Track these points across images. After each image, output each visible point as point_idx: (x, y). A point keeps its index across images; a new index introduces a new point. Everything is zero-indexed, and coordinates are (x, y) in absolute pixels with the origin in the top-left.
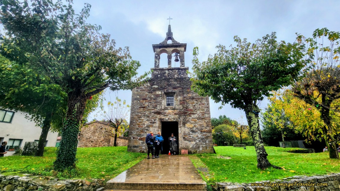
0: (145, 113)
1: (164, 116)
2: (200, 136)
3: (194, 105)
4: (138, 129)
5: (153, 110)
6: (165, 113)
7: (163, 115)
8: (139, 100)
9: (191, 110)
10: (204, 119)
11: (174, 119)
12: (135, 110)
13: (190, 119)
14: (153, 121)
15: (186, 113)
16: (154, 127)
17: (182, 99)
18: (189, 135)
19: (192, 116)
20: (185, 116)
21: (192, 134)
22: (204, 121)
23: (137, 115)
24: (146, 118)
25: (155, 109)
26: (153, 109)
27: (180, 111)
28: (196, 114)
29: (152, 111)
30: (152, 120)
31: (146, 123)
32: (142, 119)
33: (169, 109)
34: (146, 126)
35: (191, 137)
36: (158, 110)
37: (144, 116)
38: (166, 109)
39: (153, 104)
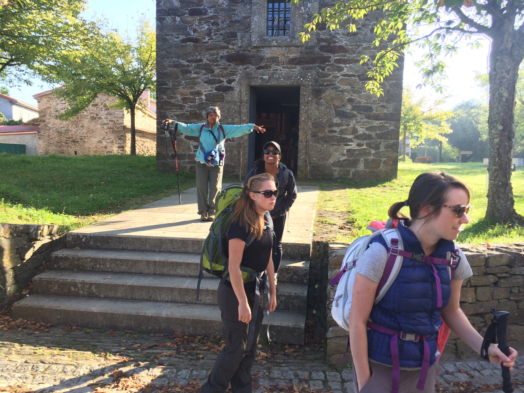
0: (199, 57)
1: (258, 68)
2: (362, 129)
4: (181, 107)
5: (223, 48)
6: (262, 59)
7: (254, 65)
8: (179, 16)
9: (342, 49)
11: (288, 77)
12: (168, 50)
13: (338, 77)
14: (225, 84)
15: (327, 59)
16: (228, 102)
17: (317, 12)
18: (330, 126)
19: (345, 69)
20: (323, 68)
21: (338, 125)
23: (176, 66)
24: (204, 74)
25: (231, 47)
26: (225, 44)
27: (307, 54)
29: (222, 53)
30: (222, 82)
31: (205, 91)
32: (191, 78)
33: (274, 46)
34: (204, 97)
35: (335, 132)
36: (238, 49)
37: (197, 68)
38: (263, 47)
39: (223, 29)
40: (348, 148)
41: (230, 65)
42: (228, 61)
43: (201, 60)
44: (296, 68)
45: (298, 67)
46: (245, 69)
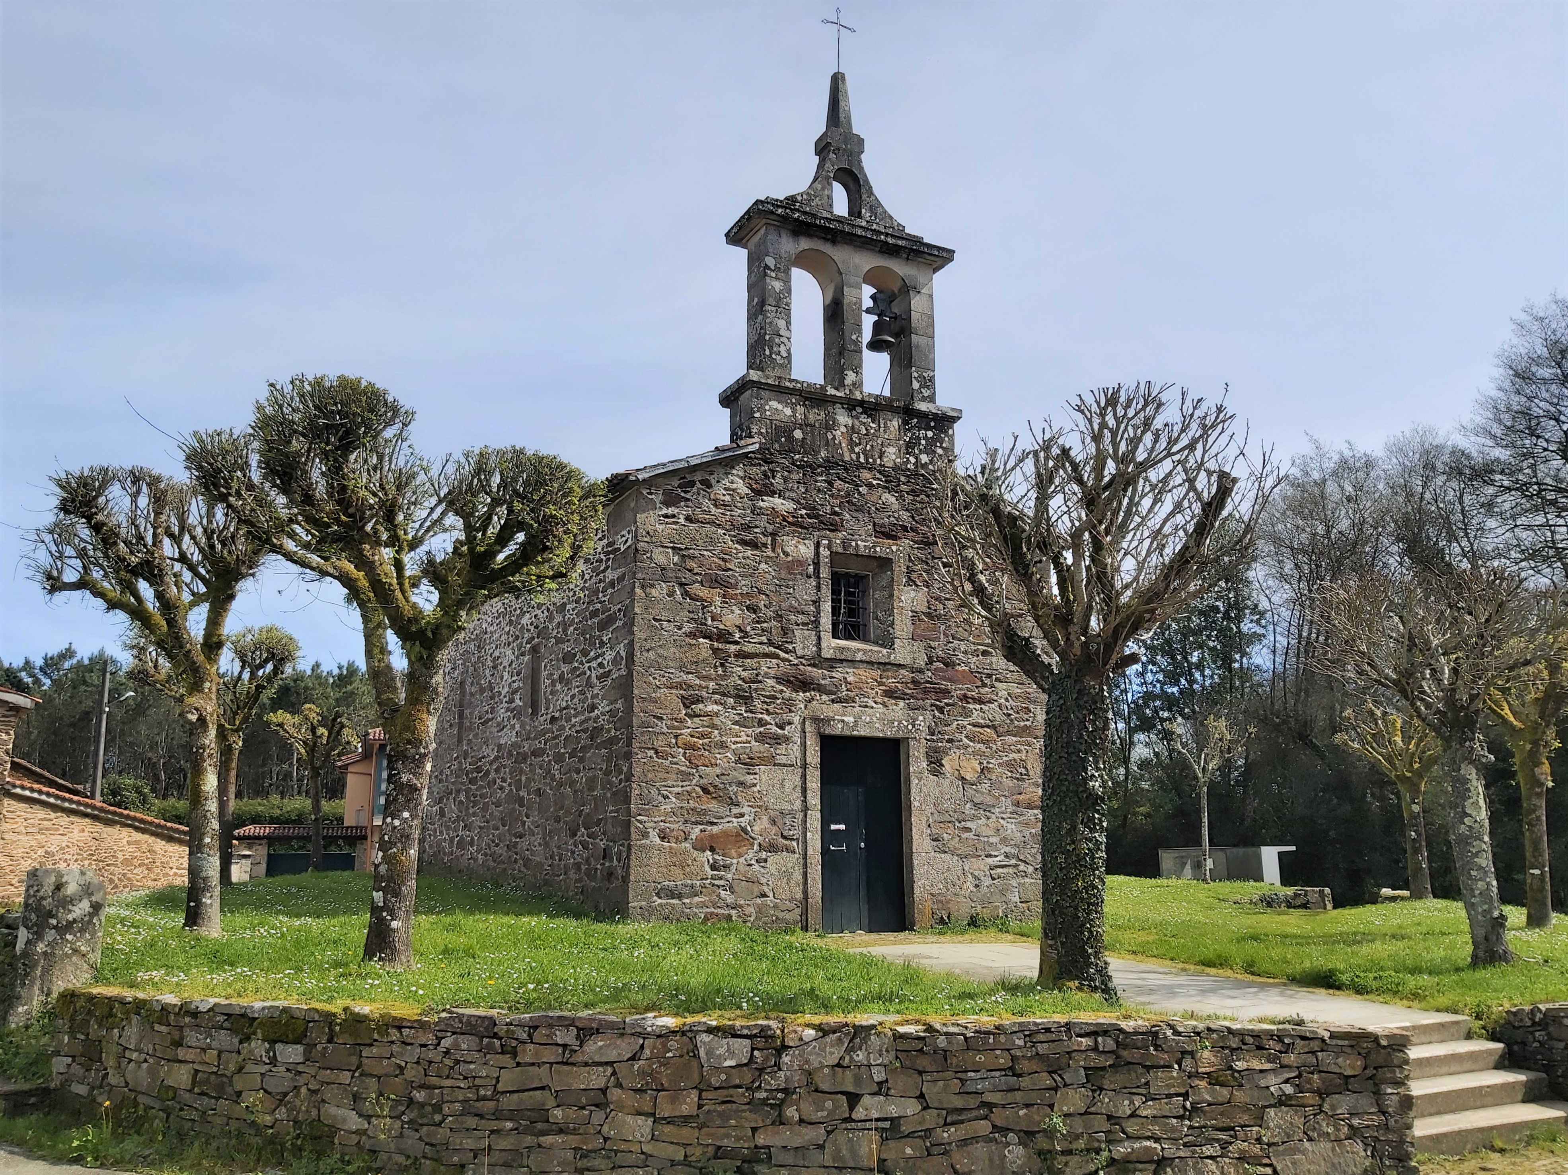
0: (721, 671)
1: (833, 701)
2: (1010, 827)
5: (767, 655)
6: (839, 684)
7: (825, 695)
8: (682, 585)
10: (1030, 735)
11: (886, 722)
13: (964, 727)
14: (774, 729)
15: (946, 691)
16: (781, 765)
18: (960, 819)
19: (975, 714)
20: (941, 710)
21: (973, 818)
22: (1029, 745)
23: (674, 685)
24: (731, 707)
25: (782, 655)
26: (772, 650)
27: (913, 680)
28: (990, 701)
29: (767, 665)
30: (766, 723)
31: (735, 743)
32: (707, 714)
33: (861, 661)
37: (717, 693)
38: (842, 661)
40: (990, 861)
41: (782, 691)
42: (778, 684)
43: (726, 677)
44: (897, 705)
45: (902, 704)
46: (810, 701)
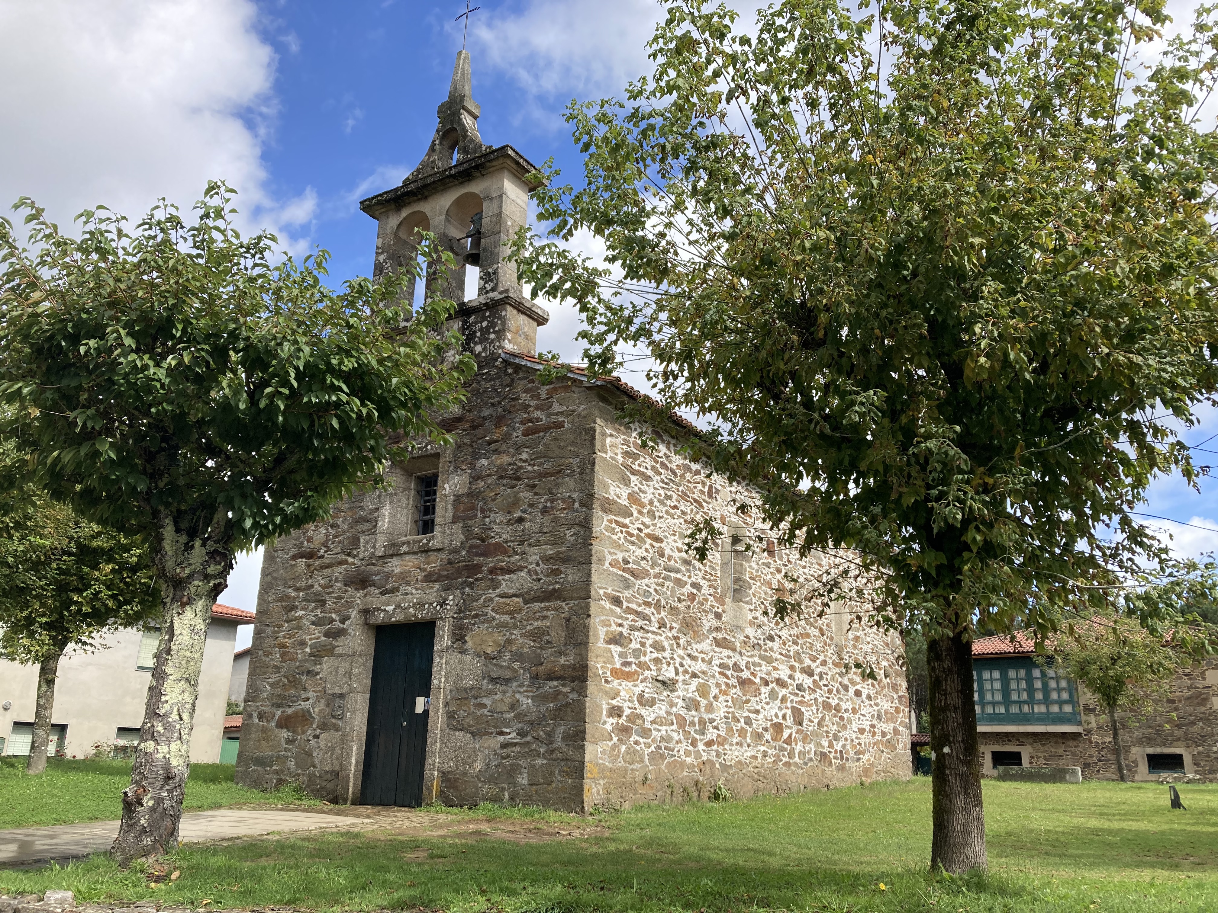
0: (310, 582)
1: (382, 593)
2: (525, 701)
3: (518, 514)
4: (278, 669)
5: (340, 563)
6: (389, 575)
9: (500, 549)
10: (558, 598)
11: (420, 605)
12: (275, 575)
13: (491, 599)
14: (338, 624)
15: (477, 568)
16: (340, 655)
17: (466, 490)
18: (477, 696)
19: (504, 584)
20: (471, 585)
21: (489, 693)
22: (556, 609)
23: (281, 600)
24: (313, 610)
25: (350, 560)
27: (450, 562)
28: (521, 569)
29: (338, 571)
30: (332, 621)
31: (311, 639)
32: (296, 619)
33: (405, 553)
34: (308, 650)
35: (485, 706)
36: (359, 564)
37: (305, 601)
38: (392, 556)
39: (344, 532)
41: (346, 591)
42: (346, 585)
43: (312, 586)
44: (432, 588)
45: (437, 586)
46: (365, 595)
